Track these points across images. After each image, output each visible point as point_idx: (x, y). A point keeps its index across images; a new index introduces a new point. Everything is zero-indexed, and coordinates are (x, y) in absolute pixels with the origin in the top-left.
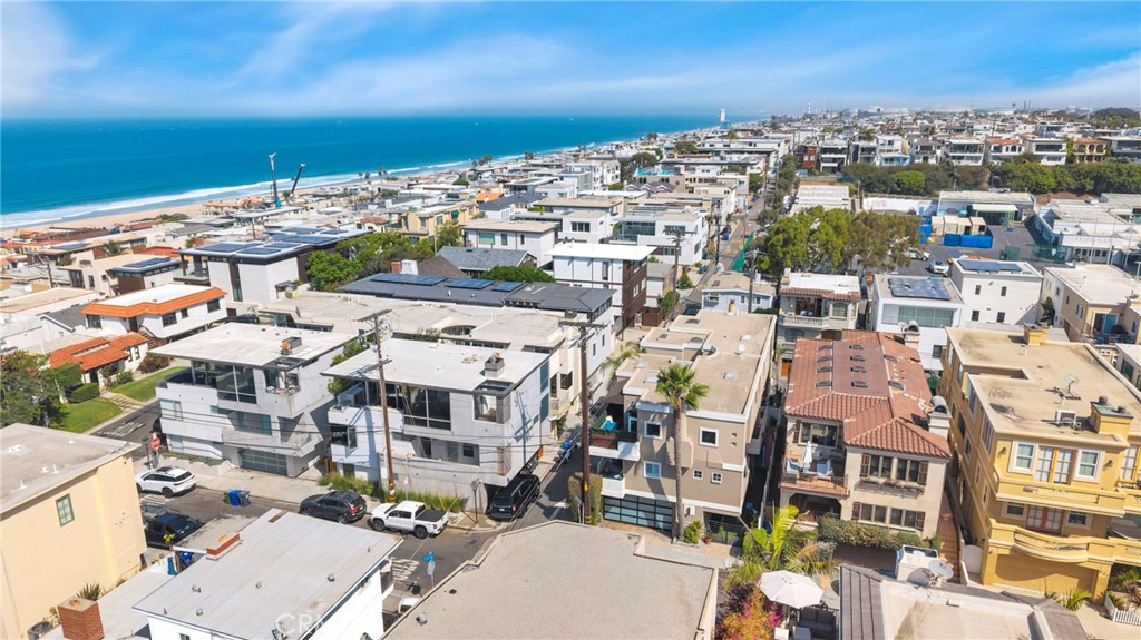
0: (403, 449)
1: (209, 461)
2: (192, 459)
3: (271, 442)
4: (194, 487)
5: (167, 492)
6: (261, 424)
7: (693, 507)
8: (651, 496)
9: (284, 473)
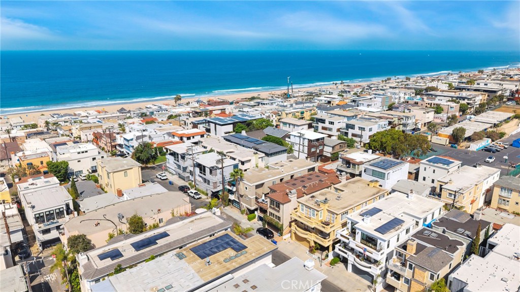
0: (200, 179)
1: (173, 174)
2: (170, 173)
3: (181, 172)
4: (167, 179)
5: (161, 178)
6: (179, 166)
7: (244, 205)
8: (238, 201)
9: (185, 180)
